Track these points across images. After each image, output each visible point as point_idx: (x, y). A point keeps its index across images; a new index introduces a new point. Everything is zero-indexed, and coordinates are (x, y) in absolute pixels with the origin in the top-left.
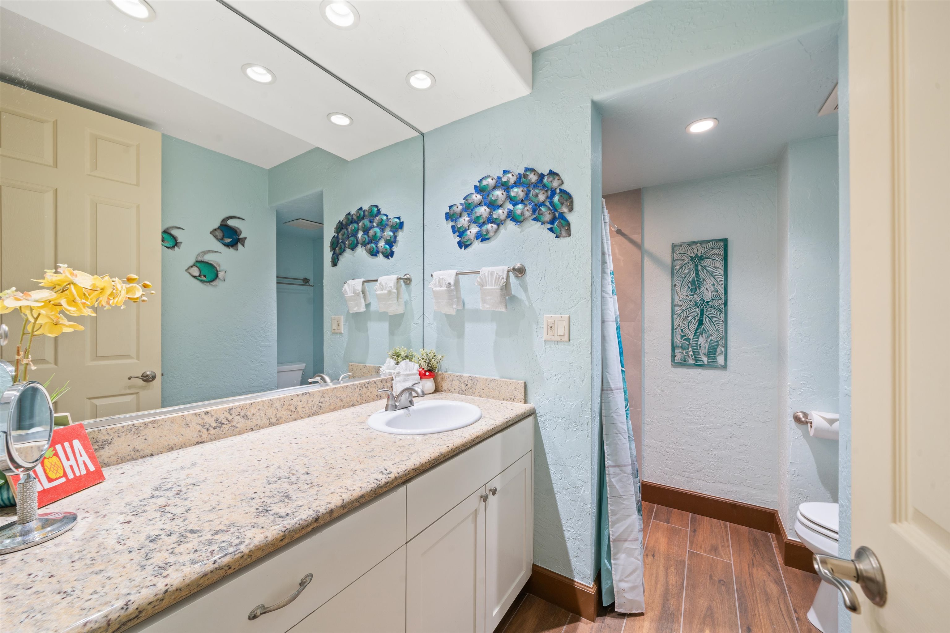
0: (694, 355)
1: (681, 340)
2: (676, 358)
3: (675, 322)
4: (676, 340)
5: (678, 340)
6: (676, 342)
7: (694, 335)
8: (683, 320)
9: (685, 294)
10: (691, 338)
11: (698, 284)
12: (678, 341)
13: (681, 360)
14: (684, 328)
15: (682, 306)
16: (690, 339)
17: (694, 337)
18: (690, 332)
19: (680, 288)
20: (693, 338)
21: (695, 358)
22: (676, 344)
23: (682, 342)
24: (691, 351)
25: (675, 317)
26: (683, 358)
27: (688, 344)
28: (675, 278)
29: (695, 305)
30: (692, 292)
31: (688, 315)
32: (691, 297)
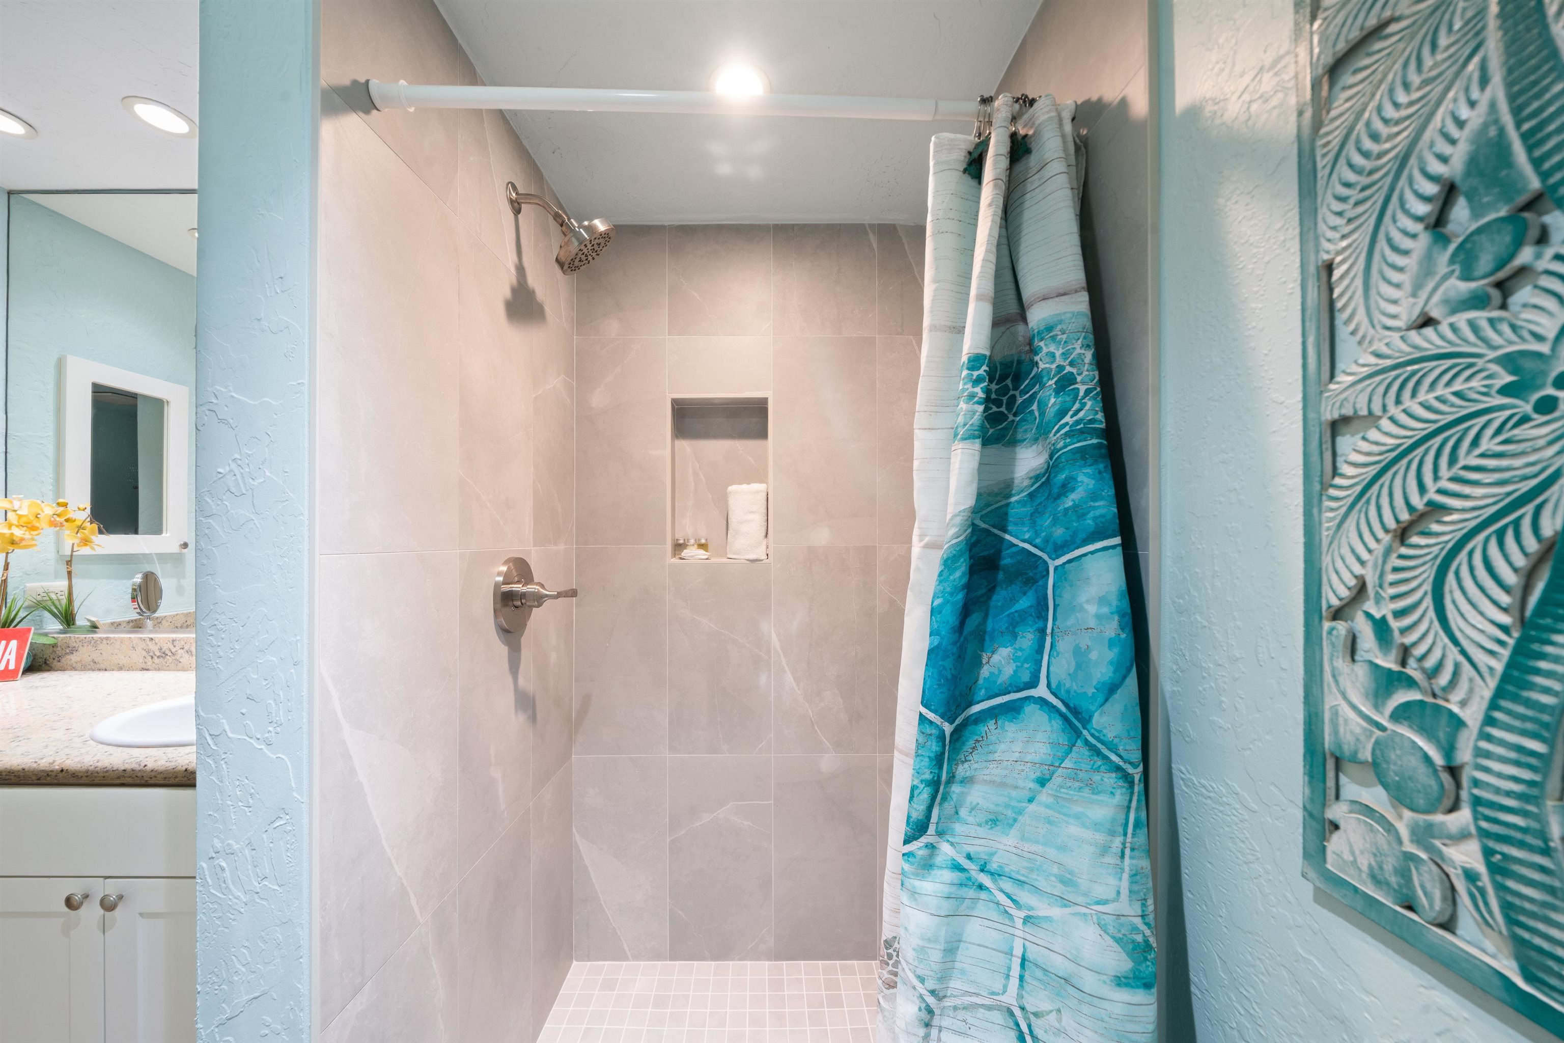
0: (1500, 888)
1: (1377, 707)
2: (1336, 844)
3: (1326, 560)
4: (1331, 700)
5: (1354, 707)
6: (1335, 713)
7: (1499, 693)
8: (1386, 538)
9: (1407, 311)
10: (1472, 715)
11: (1537, 163)
12: (1351, 714)
13: (1377, 880)
14: (1400, 614)
15: (1385, 423)
16: (1458, 723)
17: (1493, 705)
18: (1453, 654)
19: (1359, 282)
20: (1489, 721)
21: (1512, 922)
22: (1335, 731)
23: (1383, 729)
24: (1463, 836)
25: (1328, 518)
26: (1388, 867)
27: (1438, 759)
28: (1323, 211)
29: (1505, 391)
30: (1466, 277)
31: (1432, 495)
32: (1461, 319)
